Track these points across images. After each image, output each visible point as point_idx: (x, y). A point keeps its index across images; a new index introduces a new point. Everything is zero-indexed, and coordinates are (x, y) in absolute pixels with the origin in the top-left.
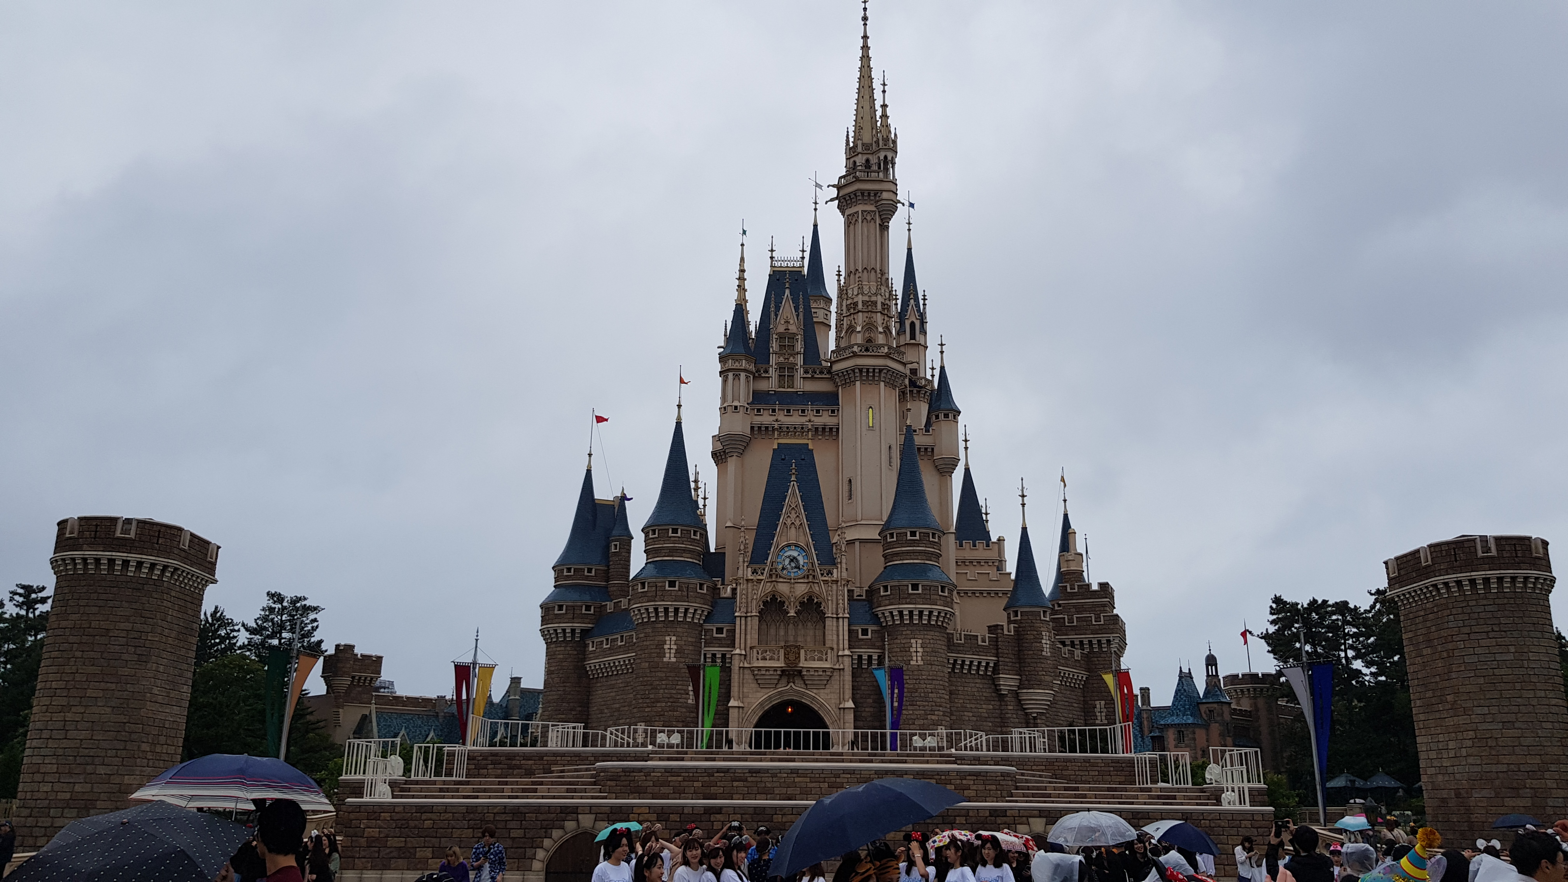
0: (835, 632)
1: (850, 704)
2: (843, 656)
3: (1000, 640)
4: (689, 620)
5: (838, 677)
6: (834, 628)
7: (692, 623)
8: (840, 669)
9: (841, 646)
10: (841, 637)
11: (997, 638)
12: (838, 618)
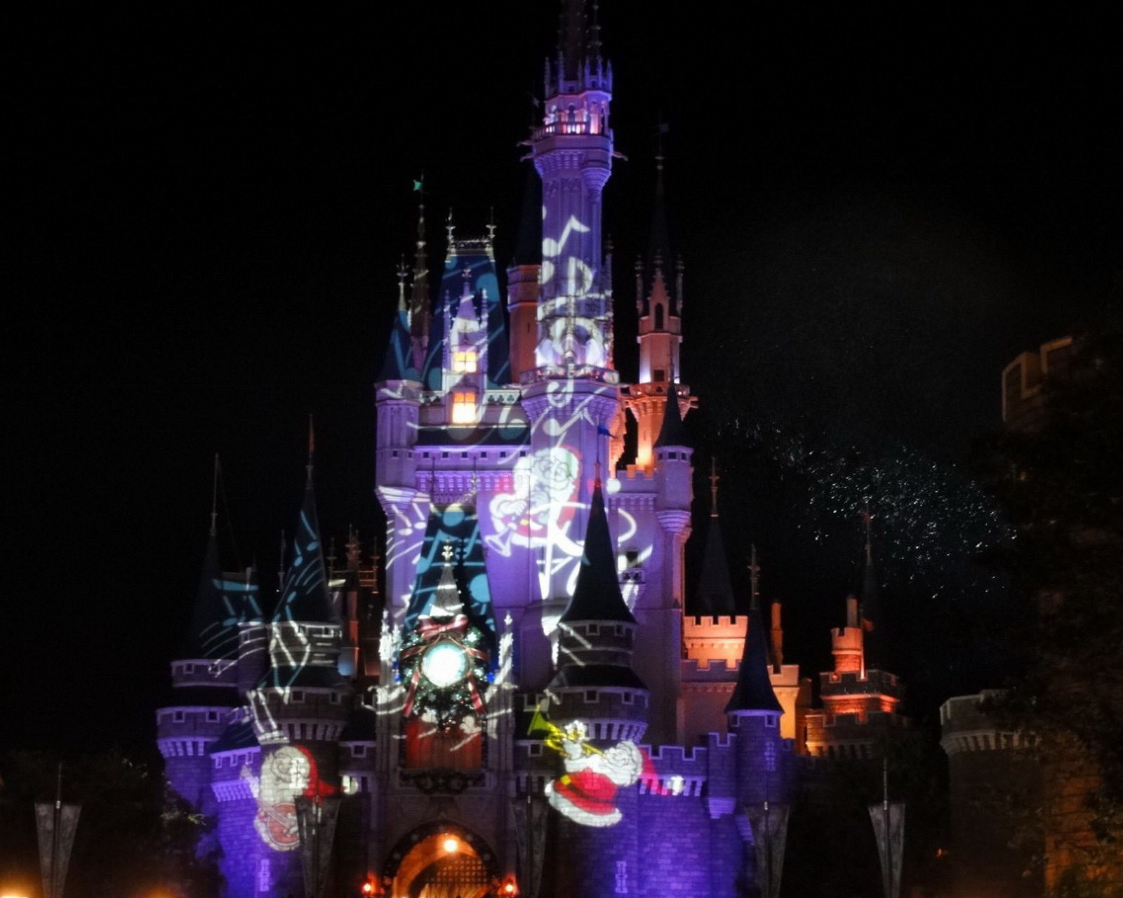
0: (495, 750)
2: (505, 779)
3: (711, 753)
4: (319, 737)
5: (498, 805)
6: (495, 746)
7: (323, 742)
8: (501, 795)
10: (503, 757)
11: (708, 751)
12: (499, 734)
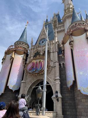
0: (53, 56)
1: (58, 78)
2: (55, 62)
5: (54, 70)
6: (53, 55)
8: (54, 67)
9: (55, 60)
10: (55, 57)
12: (54, 52)
